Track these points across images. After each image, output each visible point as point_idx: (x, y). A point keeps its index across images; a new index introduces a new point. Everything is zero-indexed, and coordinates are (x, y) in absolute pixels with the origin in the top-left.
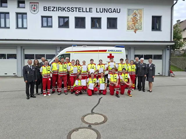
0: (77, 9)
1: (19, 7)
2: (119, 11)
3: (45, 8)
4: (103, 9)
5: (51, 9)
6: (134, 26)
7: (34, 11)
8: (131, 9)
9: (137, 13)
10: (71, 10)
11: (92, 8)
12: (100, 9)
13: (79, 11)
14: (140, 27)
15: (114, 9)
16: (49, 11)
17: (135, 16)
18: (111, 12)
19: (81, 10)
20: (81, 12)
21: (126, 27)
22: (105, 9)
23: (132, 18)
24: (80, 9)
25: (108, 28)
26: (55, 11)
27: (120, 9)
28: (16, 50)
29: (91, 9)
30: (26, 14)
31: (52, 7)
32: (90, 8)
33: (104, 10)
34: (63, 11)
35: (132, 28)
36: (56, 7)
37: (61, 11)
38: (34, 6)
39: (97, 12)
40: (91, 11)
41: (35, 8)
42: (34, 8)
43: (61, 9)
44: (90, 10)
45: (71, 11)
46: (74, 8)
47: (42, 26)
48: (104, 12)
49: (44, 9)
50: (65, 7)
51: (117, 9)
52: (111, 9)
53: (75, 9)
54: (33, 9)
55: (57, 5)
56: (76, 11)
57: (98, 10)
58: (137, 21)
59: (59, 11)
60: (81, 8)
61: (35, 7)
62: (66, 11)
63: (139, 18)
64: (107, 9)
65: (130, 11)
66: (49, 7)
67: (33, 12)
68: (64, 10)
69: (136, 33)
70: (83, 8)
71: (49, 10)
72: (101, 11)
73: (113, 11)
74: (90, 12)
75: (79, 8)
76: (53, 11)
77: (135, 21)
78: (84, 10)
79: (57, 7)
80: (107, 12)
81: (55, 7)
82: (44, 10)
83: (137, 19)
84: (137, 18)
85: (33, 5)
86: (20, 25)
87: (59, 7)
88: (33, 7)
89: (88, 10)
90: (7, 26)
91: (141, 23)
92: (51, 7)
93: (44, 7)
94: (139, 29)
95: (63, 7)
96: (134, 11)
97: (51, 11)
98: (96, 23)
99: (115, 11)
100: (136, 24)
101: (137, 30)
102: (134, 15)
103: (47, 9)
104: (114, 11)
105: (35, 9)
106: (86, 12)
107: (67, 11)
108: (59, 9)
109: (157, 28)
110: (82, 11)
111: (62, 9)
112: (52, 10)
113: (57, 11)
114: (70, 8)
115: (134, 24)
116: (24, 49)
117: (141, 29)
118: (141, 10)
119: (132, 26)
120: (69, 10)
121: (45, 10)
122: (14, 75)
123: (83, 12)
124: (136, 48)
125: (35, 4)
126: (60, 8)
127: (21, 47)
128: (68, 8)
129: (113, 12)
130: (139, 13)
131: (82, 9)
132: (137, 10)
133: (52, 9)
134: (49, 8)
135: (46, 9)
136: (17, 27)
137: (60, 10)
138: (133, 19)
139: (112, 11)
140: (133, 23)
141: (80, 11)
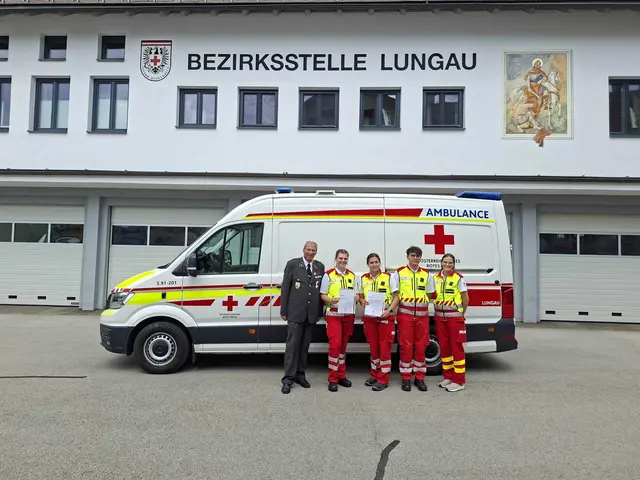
0: (310, 61)
1: (103, 57)
2: (469, 63)
3: (194, 58)
4: (407, 56)
5: (213, 62)
6: (535, 117)
7: (155, 71)
8: (519, 56)
9: (544, 67)
10: (285, 63)
11: (365, 56)
12: (396, 56)
13: (315, 69)
14: (558, 124)
15: (453, 55)
16: (206, 68)
17: (538, 79)
18: (441, 67)
19: (323, 62)
20: (324, 69)
21: (500, 124)
22: (414, 56)
23: (524, 89)
24: (318, 59)
25: (425, 127)
26: (229, 69)
27: (474, 55)
28: (82, 209)
29: (359, 59)
30: (125, 81)
31: (220, 55)
32: (356, 56)
33: (413, 61)
34: (257, 69)
35: (526, 125)
36: (232, 56)
37: (251, 69)
38: (156, 53)
39: (383, 68)
40: (359, 65)
41: (159, 61)
42: (155, 61)
43: (249, 63)
44: (356, 62)
45: (287, 67)
46: (296, 57)
47: (181, 124)
48: (413, 68)
49: (190, 62)
50: (266, 56)
51: (464, 55)
52: (441, 57)
53: (300, 61)
54: (152, 64)
55: (236, 48)
56: (305, 69)
57: (389, 63)
58: (547, 98)
59: (241, 68)
60: (324, 56)
61: (159, 57)
62: (267, 68)
63: (553, 89)
64: (424, 55)
65: (515, 60)
66: (206, 56)
67: (151, 75)
68: (261, 65)
69: (541, 145)
70: (330, 56)
71: (209, 65)
72: (401, 64)
73: (449, 64)
74: (356, 68)
75: (316, 56)
76: (220, 68)
77: (537, 97)
78: (336, 63)
79: (235, 56)
80: (423, 67)
81: (228, 56)
82: (190, 68)
83: (545, 93)
84: (545, 88)
85: (153, 51)
86: (104, 122)
87: (242, 56)
88: (152, 57)
89: (349, 63)
90: (60, 125)
91: (564, 108)
92: (214, 55)
93: (190, 56)
94: (554, 131)
95: (257, 56)
96: (534, 62)
97: (214, 69)
98: (379, 109)
99: (457, 64)
100: (543, 112)
101: (549, 134)
102: (534, 77)
103: (202, 61)
104: (453, 62)
105: (159, 64)
106: (343, 69)
107: (272, 67)
108: (242, 61)
109: (634, 126)
110: (326, 65)
111: (254, 63)
112: (216, 65)
113: (234, 68)
114: (281, 57)
115: (535, 110)
116: (111, 208)
117: (565, 132)
118: (560, 56)
119: (525, 119)
120: (277, 66)
121: (194, 65)
122: (69, 303)
123: (330, 68)
124: (546, 205)
125: (159, 47)
126: (246, 59)
127: (102, 200)
128: (277, 58)
129: (447, 68)
130: (552, 68)
131: (326, 59)
132: (546, 56)
133: (218, 61)
134: (209, 59)
135: (197, 61)
136: (94, 129)
137: (248, 65)
138: (530, 90)
139: (442, 63)
140: (531, 105)
141: (319, 66)
